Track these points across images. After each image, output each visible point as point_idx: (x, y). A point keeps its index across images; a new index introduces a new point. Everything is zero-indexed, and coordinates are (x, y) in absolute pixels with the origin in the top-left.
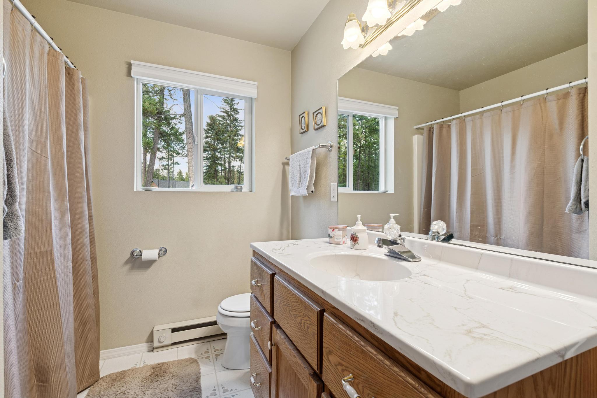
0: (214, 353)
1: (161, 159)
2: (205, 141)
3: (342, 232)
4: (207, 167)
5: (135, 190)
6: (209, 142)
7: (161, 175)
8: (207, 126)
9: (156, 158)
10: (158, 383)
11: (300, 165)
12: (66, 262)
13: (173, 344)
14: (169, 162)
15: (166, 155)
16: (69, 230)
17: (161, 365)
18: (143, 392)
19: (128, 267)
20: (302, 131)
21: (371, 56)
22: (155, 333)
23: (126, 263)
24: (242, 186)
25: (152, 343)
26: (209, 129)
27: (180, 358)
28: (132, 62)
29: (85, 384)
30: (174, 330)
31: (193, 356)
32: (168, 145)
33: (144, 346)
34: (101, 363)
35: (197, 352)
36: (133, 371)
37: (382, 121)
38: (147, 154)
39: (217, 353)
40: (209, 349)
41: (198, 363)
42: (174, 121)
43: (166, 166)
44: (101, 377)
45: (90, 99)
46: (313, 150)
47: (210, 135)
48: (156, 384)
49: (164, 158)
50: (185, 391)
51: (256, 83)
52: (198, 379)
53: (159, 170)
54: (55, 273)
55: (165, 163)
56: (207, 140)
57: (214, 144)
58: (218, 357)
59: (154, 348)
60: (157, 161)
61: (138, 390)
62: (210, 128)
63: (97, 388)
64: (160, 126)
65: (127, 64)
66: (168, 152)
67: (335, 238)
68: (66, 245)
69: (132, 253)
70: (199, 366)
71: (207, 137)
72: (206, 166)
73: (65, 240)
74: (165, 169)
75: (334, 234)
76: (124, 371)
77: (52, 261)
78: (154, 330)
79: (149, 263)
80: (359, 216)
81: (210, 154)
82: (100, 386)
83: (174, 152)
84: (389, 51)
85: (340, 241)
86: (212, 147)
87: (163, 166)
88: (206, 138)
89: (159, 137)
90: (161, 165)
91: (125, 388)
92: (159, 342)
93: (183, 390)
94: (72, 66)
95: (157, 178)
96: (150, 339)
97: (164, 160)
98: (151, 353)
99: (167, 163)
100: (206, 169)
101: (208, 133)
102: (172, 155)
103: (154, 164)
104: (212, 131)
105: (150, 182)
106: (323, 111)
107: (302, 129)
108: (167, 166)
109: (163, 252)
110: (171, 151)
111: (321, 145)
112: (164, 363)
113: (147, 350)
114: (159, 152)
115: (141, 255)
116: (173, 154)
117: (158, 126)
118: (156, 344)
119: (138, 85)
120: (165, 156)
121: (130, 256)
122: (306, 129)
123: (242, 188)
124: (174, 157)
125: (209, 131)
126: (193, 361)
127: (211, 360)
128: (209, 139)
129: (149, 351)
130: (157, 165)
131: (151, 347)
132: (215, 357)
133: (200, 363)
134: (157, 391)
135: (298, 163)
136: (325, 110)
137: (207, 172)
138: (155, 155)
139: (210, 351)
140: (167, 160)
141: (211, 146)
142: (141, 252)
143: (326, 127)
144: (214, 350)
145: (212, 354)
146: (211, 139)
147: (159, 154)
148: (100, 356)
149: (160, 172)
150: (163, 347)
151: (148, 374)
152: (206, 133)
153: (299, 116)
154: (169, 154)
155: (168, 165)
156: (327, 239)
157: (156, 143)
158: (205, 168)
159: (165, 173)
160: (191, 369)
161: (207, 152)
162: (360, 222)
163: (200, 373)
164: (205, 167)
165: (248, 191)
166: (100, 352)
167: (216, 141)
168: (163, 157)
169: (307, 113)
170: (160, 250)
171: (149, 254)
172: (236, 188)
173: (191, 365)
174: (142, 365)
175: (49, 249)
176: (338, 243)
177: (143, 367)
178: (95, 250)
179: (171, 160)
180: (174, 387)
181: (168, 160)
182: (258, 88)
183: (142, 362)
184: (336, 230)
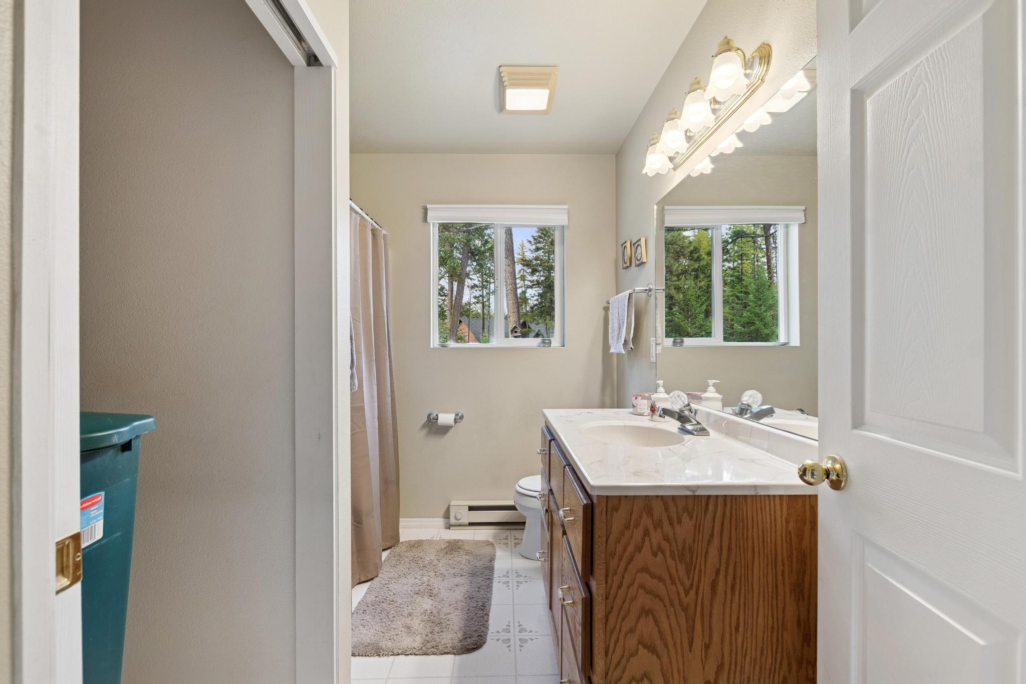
0: (513, 541)
1: (472, 287)
2: (535, 256)
3: (646, 400)
4: (538, 296)
5: (432, 347)
6: (541, 257)
7: (473, 311)
8: (538, 232)
9: (466, 287)
10: (452, 556)
11: (619, 313)
12: (374, 418)
13: (471, 524)
14: (483, 293)
15: (479, 281)
16: (375, 388)
17: (456, 542)
18: (438, 560)
19: (425, 431)
20: (625, 266)
21: (689, 176)
22: (451, 507)
23: (424, 426)
24: (550, 340)
25: (448, 520)
26: (540, 237)
27: (476, 539)
28: (428, 206)
29: (387, 544)
30: (471, 508)
31: (491, 540)
32: (481, 266)
33: (440, 522)
34: (401, 531)
35: (495, 537)
36: (430, 542)
37: (781, 228)
38: (454, 283)
39: (516, 541)
40: (509, 536)
41: (494, 547)
42: (488, 232)
43: (478, 297)
44: (401, 541)
45: (390, 252)
46: (630, 294)
47: (542, 245)
48: (450, 556)
49: (477, 286)
50: (478, 567)
51: (566, 207)
52: (492, 560)
53: (470, 304)
54: (366, 428)
55: (478, 293)
56: (537, 253)
57: (549, 259)
58: (517, 545)
59: (450, 526)
60: (467, 291)
61: (433, 557)
62: (543, 234)
63: (397, 550)
64: (469, 241)
65: (424, 209)
66: (482, 277)
67: (638, 407)
68: (373, 402)
69: (429, 416)
70: (495, 549)
71: (538, 249)
72: (537, 294)
73: (372, 397)
74: (478, 303)
75: (638, 403)
76: (421, 540)
77: (363, 416)
78: (451, 504)
79: (445, 429)
80: (661, 382)
81: (543, 276)
82: (400, 549)
83: (490, 275)
84: (712, 168)
85: (643, 412)
86: (546, 264)
87: (475, 297)
88: (536, 251)
89: (468, 258)
90: (472, 296)
91: (422, 554)
92: (456, 518)
93: (476, 566)
94: (377, 226)
95: (468, 316)
96: (447, 515)
97: (476, 288)
98: (448, 530)
99: (481, 293)
100: (537, 300)
101: (539, 242)
102: (487, 281)
103: (462, 297)
104: (546, 238)
105: (457, 324)
106: (643, 242)
107: (626, 263)
108: (481, 298)
109: (459, 419)
110: (486, 275)
111: (636, 289)
112: (459, 540)
113: (443, 527)
114: (468, 280)
115: (437, 419)
116: (489, 279)
117: (467, 241)
118: (453, 521)
119: (435, 228)
120: (477, 283)
121: (427, 419)
122: (628, 264)
123: (550, 343)
124: (490, 283)
125: (541, 240)
126: (491, 544)
127: (509, 547)
128: (540, 253)
129: (446, 528)
130: (467, 296)
131: (447, 523)
132: (513, 545)
133: (496, 547)
134: (451, 562)
135: (617, 310)
136: (646, 241)
137: (540, 303)
138: (464, 284)
139: (509, 538)
140: (480, 289)
141: (544, 263)
142: (437, 415)
143: (647, 264)
144: (514, 538)
145: (511, 542)
146: (543, 252)
147: (468, 282)
148: (400, 524)
149: (471, 307)
150: (460, 525)
151: (443, 546)
152: (535, 244)
153: (622, 245)
154: (483, 280)
155: (482, 296)
156: (631, 410)
157: (464, 266)
158: (536, 298)
159: (478, 308)
160: (487, 550)
161: (537, 274)
162: (661, 389)
163: (495, 556)
164: (537, 296)
165: (560, 345)
166: (400, 519)
167: (551, 255)
168: (474, 285)
169: (629, 242)
170: (457, 415)
171: (446, 418)
172: (543, 342)
173: (487, 547)
174: (438, 539)
175: (362, 405)
176: (642, 414)
177: (440, 540)
178: (395, 409)
179: (486, 288)
180: (468, 562)
181: (482, 289)
182: (569, 213)
183: (439, 536)
184: (639, 398)
